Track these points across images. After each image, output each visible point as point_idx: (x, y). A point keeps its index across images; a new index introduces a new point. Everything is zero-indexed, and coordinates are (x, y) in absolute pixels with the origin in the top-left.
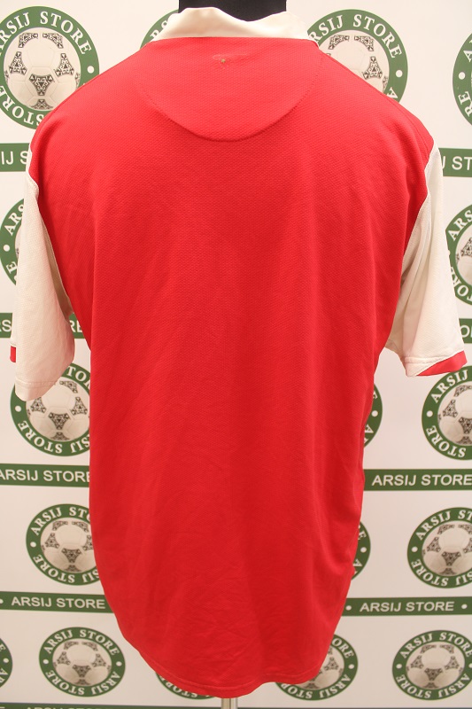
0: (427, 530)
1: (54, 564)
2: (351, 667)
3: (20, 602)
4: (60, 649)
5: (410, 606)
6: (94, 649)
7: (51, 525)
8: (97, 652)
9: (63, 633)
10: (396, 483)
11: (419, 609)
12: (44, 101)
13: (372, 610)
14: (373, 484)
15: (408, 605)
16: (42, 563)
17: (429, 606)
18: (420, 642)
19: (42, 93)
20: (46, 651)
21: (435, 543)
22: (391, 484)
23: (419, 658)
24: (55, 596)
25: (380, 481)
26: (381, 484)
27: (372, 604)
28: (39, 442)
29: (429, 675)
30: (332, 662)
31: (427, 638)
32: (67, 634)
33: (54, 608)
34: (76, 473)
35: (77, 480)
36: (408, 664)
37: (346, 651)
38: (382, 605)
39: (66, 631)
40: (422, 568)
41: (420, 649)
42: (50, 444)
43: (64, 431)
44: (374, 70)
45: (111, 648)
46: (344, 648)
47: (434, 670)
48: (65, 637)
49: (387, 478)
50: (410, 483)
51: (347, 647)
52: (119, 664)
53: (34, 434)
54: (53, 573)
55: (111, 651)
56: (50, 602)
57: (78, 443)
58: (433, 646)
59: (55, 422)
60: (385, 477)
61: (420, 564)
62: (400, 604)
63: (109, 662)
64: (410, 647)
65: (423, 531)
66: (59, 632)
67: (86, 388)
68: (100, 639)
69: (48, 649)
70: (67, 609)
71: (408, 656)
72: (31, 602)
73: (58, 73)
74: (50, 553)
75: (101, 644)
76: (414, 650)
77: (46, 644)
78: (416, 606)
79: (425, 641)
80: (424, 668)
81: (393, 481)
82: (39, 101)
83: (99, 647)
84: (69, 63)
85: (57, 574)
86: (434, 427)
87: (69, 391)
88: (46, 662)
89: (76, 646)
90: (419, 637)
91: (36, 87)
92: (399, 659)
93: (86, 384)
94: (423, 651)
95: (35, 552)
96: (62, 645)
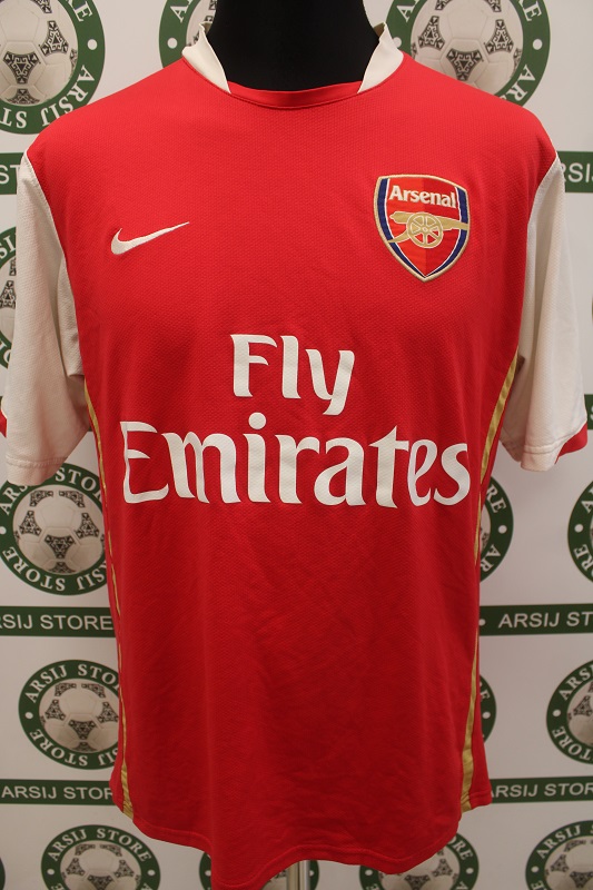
0: (575, 687)
1: (58, 742)
2: (470, 871)
3: (14, 793)
4: (70, 855)
5: (550, 789)
6: (117, 854)
7: (53, 689)
8: (120, 858)
9: (73, 834)
10: (531, 624)
11: (563, 793)
12: (26, 91)
13: (497, 795)
14: (500, 626)
15: (547, 787)
16: (42, 740)
17: (577, 789)
18: (564, 837)
19: (22, 79)
20: (50, 858)
21: (584, 703)
22: (525, 625)
23: (563, 858)
24: (60, 784)
25: (509, 622)
26: (511, 626)
27: (498, 787)
28: (33, 576)
29: (576, 881)
30: (444, 865)
31: (573, 830)
32: (79, 835)
33: (61, 800)
34: (86, 617)
35: (87, 627)
36: (548, 866)
37: (462, 850)
38: (512, 789)
39: (77, 830)
40: (567, 737)
41: (564, 846)
42: (48, 578)
43: (68, 560)
44: (502, 40)
45: (140, 852)
46: (459, 846)
47: (582, 874)
48: (77, 839)
49: (519, 618)
50: (551, 624)
51: (464, 845)
52: (151, 873)
53: (25, 565)
54: (58, 753)
55: (140, 856)
56: (54, 792)
57: (87, 576)
58: (582, 842)
59: (54, 549)
60: (517, 615)
61: (564, 732)
62: (536, 787)
63: (137, 870)
64: (550, 843)
65: (569, 687)
66: (68, 833)
67: (96, 500)
68: (125, 840)
69: (53, 855)
70: (78, 801)
71: (547, 856)
72: (28, 793)
73: (45, 50)
74: (52, 726)
75: (127, 848)
76: (555, 847)
77: (50, 848)
78: (559, 789)
79: (570, 835)
80: (569, 872)
81: (527, 622)
82: (19, 91)
83: (123, 851)
84: (61, 36)
85: (63, 754)
86: (585, 546)
87: (73, 505)
88: (51, 872)
89: (91, 850)
90: (562, 830)
91: (14, 71)
92: (535, 859)
93: (96, 495)
94: (568, 849)
95: (32, 726)
96: (73, 849)
